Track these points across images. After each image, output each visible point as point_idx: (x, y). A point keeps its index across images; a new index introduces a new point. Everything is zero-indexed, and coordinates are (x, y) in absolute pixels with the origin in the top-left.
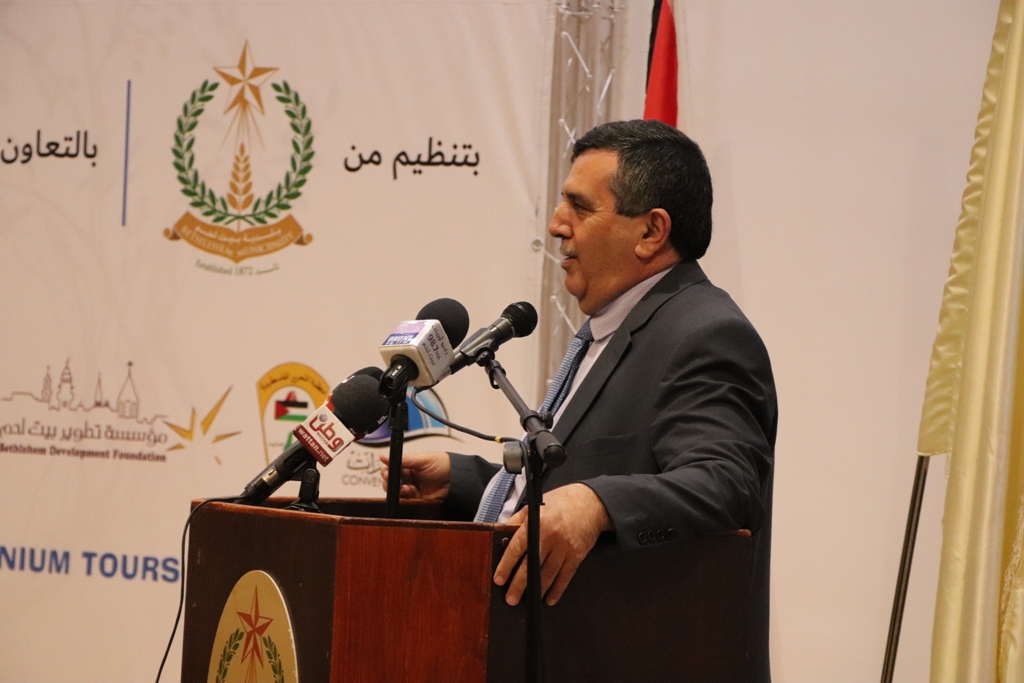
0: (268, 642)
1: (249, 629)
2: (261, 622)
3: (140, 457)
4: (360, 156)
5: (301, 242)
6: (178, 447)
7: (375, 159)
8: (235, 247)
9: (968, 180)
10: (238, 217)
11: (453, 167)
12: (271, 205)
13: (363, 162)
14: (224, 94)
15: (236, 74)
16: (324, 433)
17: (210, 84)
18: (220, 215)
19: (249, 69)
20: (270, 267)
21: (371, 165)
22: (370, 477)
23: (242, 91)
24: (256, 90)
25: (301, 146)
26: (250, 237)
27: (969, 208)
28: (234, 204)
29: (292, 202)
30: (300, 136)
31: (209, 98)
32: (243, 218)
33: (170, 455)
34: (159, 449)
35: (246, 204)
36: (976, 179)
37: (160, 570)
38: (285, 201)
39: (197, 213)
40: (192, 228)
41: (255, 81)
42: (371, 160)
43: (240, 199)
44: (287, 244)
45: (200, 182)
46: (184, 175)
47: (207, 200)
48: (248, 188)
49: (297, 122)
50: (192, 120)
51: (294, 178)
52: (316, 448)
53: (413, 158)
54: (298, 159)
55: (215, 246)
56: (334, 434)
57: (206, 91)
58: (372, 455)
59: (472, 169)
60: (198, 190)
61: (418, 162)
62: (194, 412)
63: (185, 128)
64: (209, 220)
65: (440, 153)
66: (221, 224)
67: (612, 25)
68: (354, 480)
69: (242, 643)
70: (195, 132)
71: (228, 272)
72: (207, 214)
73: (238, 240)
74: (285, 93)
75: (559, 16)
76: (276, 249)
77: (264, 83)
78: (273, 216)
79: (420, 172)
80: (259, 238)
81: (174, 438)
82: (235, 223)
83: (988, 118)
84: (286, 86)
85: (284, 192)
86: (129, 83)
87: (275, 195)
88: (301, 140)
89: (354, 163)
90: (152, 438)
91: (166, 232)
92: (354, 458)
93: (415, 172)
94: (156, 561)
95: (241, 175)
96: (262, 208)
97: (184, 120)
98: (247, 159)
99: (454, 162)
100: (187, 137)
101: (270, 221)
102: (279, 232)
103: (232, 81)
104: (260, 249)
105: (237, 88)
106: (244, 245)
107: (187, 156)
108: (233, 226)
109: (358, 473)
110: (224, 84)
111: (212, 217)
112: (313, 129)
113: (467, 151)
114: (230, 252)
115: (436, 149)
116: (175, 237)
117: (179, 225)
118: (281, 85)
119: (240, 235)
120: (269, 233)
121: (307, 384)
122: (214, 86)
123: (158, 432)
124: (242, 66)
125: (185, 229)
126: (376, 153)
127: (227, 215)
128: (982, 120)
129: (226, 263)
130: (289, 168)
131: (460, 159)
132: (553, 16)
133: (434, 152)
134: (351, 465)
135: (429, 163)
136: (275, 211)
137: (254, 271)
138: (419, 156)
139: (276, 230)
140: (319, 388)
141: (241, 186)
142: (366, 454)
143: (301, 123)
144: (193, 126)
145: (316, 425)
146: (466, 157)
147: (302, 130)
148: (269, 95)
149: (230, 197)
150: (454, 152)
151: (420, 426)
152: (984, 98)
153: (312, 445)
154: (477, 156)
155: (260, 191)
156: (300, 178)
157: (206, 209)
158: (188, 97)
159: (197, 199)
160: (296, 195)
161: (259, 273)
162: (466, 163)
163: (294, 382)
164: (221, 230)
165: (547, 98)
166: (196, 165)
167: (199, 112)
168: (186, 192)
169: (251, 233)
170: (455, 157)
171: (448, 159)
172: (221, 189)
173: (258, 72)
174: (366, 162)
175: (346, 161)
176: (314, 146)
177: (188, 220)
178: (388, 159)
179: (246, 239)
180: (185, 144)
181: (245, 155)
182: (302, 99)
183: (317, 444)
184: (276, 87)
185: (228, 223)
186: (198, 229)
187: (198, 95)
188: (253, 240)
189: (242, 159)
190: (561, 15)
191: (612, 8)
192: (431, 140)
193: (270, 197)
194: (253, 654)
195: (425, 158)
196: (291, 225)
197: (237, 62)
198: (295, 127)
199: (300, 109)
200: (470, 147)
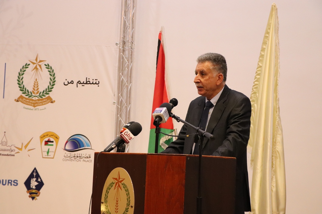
0: (123, 184)
1: (117, 181)
2: (120, 180)
3: (7, 155)
4: (68, 82)
5: (52, 102)
6: (18, 152)
7: (72, 82)
8: (34, 103)
9: (254, 83)
10: (35, 96)
11: (92, 84)
12: (44, 93)
13: (69, 83)
14: (32, 66)
15: (35, 62)
16: (127, 136)
17: (27, 64)
18: (30, 96)
19: (38, 61)
20: (44, 108)
21: (71, 84)
22: (70, 159)
23: (36, 66)
24: (40, 66)
25: (52, 79)
26: (38, 101)
27: (254, 89)
28: (34, 93)
29: (49, 93)
30: (52, 77)
31: (27, 67)
32: (36, 96)
33: (16, 155)
34: (13, 153)
35: (37, 93)
36: (256, 83)
37: (13, 183)
38: (48, 92)
39: (24, 95)
40: (22, 99)
41: (40, 64)
42: (71, 83)
43: (36, 92)
44: (48, 103)
45: (25, 88)
46: (20, 86)
47: (27, 92)
48: (38, 89)
49: (51, 73)
50: (23, 73)
51: (50, 87)
52: (126, 139)
53: (82, 82)
54: (51, 82)
55: (29, 103)
56: (130, 136)
57: (27, 66)
58: (71, 154)
59: (98, 85)
60: (24, 90)
61: (83, 83)
62: (22, 144)
63: (21, 75)
64: (27, 97)
65: (89, 81)
66: (30, 98)
67: (132, 52)
68: (66, 160)
69: (114, 185)
70: (23, 76)
71: (32, 110)
72: (26, 95)
73: (35, 102)
74: (48, 66)
75: (120, 49)
76: (45, 104)
77: (42, 64)
78: (45, 96)
79: (84, 86)
80: (41, 101)
81: (17, 150)
82: (34, 97)
83: (259, 69)
84: (48, 64)
85: (48, 90)
86: (5, 63)
87: (45, 91)
88: (52, 78)
89: (66, 83)
90: (11, 150)
91: (15, 100)
92: (66, 154)
93: (82, 86)
94: (12, 181)
95: (36, 86)
96: (41, 94)
97: (20, 73)
98: (37, 82)
99: (93, 83)
100: (21, 77)
101: (44, 97)
102: (46, 100)
103: (34, 63)
104: (41, 104)
105: (35, 65)
106: (36, 103)
107: (21, 82)
108: (34, 98)
109: (67, 158)
110: (31, 64)
111: (28, 96)
112: (55, 75)
113: (96, 81)
114: (33, 105)
115: (88, 80)
116: (18, 101)
117: (19, 98)
118: (47, 65)
119: (36, 101)
120: (43, 100)
121: (54, 137)
122: (29, 65)
123: (12, 149)
124: (36, 60)
125: (20, 99)
126: (72, 81)
127: (32, 96)
128: (258, 69)
129: (32, 107)
130: (49, 85)
131: (94, 83)
132: (118, 49)
133: (87, 81)
134: (65, 156)
135: (86, 83)
136: (45, 95)
137: (39, 109)
138: (84, 82)
139: (45, 99)
140: (57, 138)
141: (36, 89)
142: (69, 153)
143: (52, 74)
144: (23, 74)
145: (126, 134)
146: (96, 82)
147: (53, 75)
148: (44, 67)
149: (33, 91)
150: (93, 81)
151: (84, 147)
152: (258, 64)
153: (125, 138)
154: (99, 82)
155: (41, 90)
156: (52, 87)
157: (26, 94)
158: (22, 67)
159: (24, 92)
160: (51, 91)
161: (41, 110)
162: (96, 83)
163: (50, 136)
164: (30, 99)
165: (117, 68)
166: (23, 84)
167: (25, 71)
168: (21, 90)
169: (38, 100)
170: (93, 82)
171: (91, 83)
172: (30, 90)
173: (41, 61)
174: (70, 83)
175: (64, 83)
176: (56, 79)
177: (21, 97)
178: (75, 83)
179: (37, 102)
180: (21, 79)
181: (37, 81)
182: (52, 68)
183: (126, 138)
184: (45, 65)
185: (32, 98)
186: (24, 99)
187: (24, 67)
188: (39, 102)
189: (36, 82)
190: (121, 49)
191: (132, 48)
192: (87, 78)
193: (44, 91)
194: (118, 187)
195: (85, 82)
196: (49, 98)
197: (35, 59)
198: (51, 75)
199: (52, 70)
200: (97, 80)
